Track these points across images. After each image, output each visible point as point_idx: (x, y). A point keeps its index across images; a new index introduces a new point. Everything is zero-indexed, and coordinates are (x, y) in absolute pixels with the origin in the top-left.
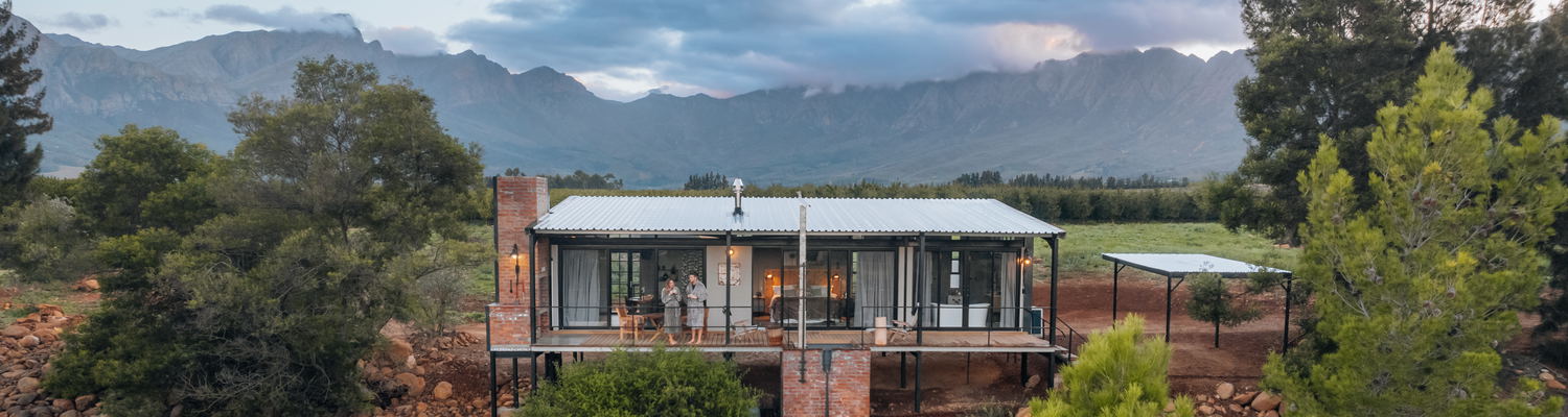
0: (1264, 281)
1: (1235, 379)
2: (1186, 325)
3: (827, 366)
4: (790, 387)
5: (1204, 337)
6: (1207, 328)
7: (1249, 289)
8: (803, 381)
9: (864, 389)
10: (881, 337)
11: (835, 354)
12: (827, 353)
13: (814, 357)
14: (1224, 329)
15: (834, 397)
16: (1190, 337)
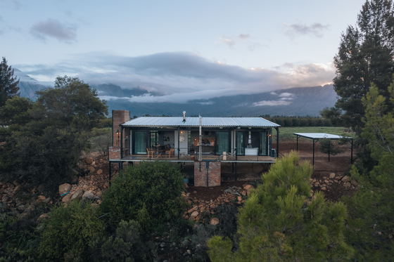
0: (344, 141)
1: (335, 172)
2: (319, 154)
3: (207, 166)
4: (196, 173)
5: (325, 158)
6: (326, 155)
7: (339, 144)
8: (200, 171)
9: (219, 174)
10: (225, 158)
11: (210, 163)
12: (208, 162)
13: (204, 164)
14: (331, 156)
15: (210, 176)
16: (320, 158)
